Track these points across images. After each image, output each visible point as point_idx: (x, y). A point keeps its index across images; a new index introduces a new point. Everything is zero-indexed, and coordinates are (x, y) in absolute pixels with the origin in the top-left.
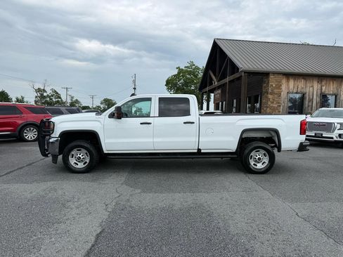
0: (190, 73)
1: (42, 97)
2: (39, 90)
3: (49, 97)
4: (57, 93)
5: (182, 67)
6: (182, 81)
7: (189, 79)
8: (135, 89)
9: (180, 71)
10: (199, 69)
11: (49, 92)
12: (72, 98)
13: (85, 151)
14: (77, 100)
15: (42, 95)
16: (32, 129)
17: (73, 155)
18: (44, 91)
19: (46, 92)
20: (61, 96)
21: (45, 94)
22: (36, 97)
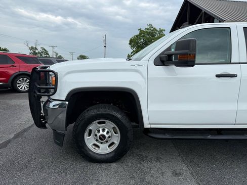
0: (149, 34)
1: (35, 53)
2: (32, 48)
3: (40, 53)
4: (46, 51)
5: (143, 29)
6: (142, 40)
7: (148, 39)
8: (105, 47)
9: (141, 32)
10: (156, 30)
11: (39, 50)
12: (57, 54)
13: (113, 125)
14: (60, 56)
15: (34, 52)
16: (25, 79)
17: (90, 131)
18: (36, 48)
19: (37, 49)
20: (49, 53)
21: (37, 51)
22: (30, 53)
